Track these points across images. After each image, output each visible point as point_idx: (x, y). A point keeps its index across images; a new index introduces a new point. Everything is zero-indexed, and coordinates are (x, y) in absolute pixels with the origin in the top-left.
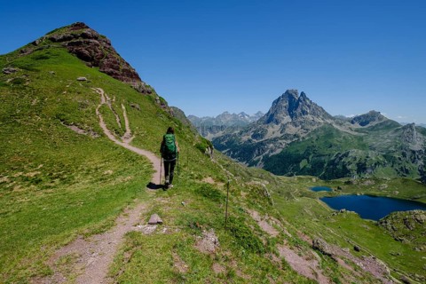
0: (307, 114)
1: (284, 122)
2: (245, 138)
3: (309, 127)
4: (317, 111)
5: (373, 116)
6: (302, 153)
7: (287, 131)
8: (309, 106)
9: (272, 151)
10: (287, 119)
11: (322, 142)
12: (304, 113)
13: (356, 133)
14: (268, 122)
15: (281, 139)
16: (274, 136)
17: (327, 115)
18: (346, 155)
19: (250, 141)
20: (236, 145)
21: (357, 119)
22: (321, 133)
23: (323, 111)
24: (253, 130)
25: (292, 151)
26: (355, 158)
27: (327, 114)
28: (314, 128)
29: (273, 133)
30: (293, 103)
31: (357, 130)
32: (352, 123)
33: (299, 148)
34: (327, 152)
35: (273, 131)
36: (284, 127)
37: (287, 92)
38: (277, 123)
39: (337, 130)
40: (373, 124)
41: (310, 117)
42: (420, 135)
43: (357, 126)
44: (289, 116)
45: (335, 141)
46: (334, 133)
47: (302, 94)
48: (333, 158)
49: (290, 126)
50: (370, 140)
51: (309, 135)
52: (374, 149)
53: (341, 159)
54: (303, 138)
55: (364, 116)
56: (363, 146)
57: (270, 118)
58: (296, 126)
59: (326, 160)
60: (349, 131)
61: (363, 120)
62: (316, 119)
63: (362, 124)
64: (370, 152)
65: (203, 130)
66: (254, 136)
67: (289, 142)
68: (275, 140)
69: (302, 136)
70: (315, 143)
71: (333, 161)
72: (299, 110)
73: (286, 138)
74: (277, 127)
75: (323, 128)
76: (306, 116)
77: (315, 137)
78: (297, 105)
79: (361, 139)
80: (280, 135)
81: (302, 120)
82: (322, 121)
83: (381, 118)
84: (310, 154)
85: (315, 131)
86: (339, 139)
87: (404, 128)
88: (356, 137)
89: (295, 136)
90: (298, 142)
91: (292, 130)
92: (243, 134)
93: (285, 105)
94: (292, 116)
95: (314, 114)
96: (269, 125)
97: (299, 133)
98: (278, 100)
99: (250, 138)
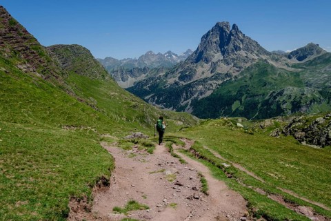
0: (240, 49)
1: (214, 60)
2: (171, 81)
3: (242, 64)
4: (252, 46)
5: (311, 48)
6: (234, 93)
7: (218, 70)
8: (242, 41)
9: (201, 93)
10: (218, 56)
11: (256, 80)
12: (237, 48)
13: (293, 69)
14: (197, 60)
15: (211, 79)
16: (203, 77)
17: (262, 51)
18: (281, 94)
19: (176, 83)
20: (161, 89)
21: (296, 52)
22: (255, 71)
23: (258, 45)
24: (180, 70)
25: (223, 92)
26: (290, 96)
27: (261, 48)
28: (248, 65)
29: (203, 73)
30: (224, 37)
31: (294, 66)
32: (290, 57)
33: (231, 89)
34: (262, 92)
35: (203, 71)
36: (214, 66)
37: (217, 25)
38: (207, 61)
39: (272, 67)
40: (311, 58)
41: (243, 53)
43: (294, 61)
44: (220, 53)
45: (269, 79)
46: (269, 70)
47: (234, 26)
48: (267, 98)
49: (222, 64)
50: (307, 76)
51: (242, 73)
52: (311, 85)
53: (275, 98)
54: (236, 77)
55: (301, 49)
56: (299, 83)
57: (199, 56)
58: (228, 64)
59: (260, 101)
60: (285, 67)
61: (301, 54)
62: (250, 56)
63: (300, 59)
64: (306, 89)
65: (122, 74)
66: (181, 78)
67: (220, 82)
68: (205, 80)
69: (234, 75)
70: (249, 82)
71: (268, 100)
72: (231, 46)
73: (216, 78)
74: (207, 66)
75: (257, 65)
76: (239, 52)
77: (249, 76)
78: (229, 39)
79: (297, 75)
80: (210, 75)
81: (234, 57)
82: (256, 57)
83: (318, 52)
84: (242, 95)
85: (248, 69)
86: (274, 77)
88: (292, 73)
89: (227, 75)
90: (230, 82)
91: (223, 68)
92: (169, 76)
93: (215, 40)
94: (223, 53)
95: (247, 49)
96: (198, 64)
97: (231, 71)
98: (207, 35)
99: (177, 80)
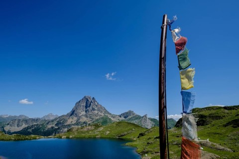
0: (95, 110)
1: (80, 115)
2: (49, 126)
3: (94, 117)
4: (101, 109)
5: (130, 113)
7: (81, 120)
8: (96, 106)
10: (84, 113)
12: (93, 109)
14: (71, 115)
15: (74, 125)
16: (70, 124)
17: (106, 112)
19: (52, 128)
20: (40, 131)
21: (123, 114)
22: (101, 121)
23: (105, 109)
24: (58, 120)
28: (98, 117)
29: (72, 122)
30: (88, 103)
32: (120, 117)
35: (73, 120)
36: (79, 118)
37: (85, 97)
38: (76, 115)
39: (110, 119)
40: (130, 117)
41: (96, 112)
42: (150, 121)
43: (123, 118)
46: (108, 120)
47: (93, 98)
49: (83, 117)
51: (93, 122)
55: (127, 113)
58: (87, 117)
61: (126, 115)
62: (100, 113)
63: (125, 117)
66: (56, 125)
69: (89, 123)
72: (91, 108)
74: (75, 119)
75: (102, 118)
78: (90, 105)
80: (75, 123)
81: (91, 113)
82: (103, 115)
83: (133, 114)
85: (97, 120)
87: (143, 117)
89: (85, 123)
91: (84, 119)
92: (49, 124)
93: (83, 105)
94: (86, 111)
95: (99, 110)
96: (71, 117)
97: (87, 121)
98: (79, 102)
99: (54, 125)
